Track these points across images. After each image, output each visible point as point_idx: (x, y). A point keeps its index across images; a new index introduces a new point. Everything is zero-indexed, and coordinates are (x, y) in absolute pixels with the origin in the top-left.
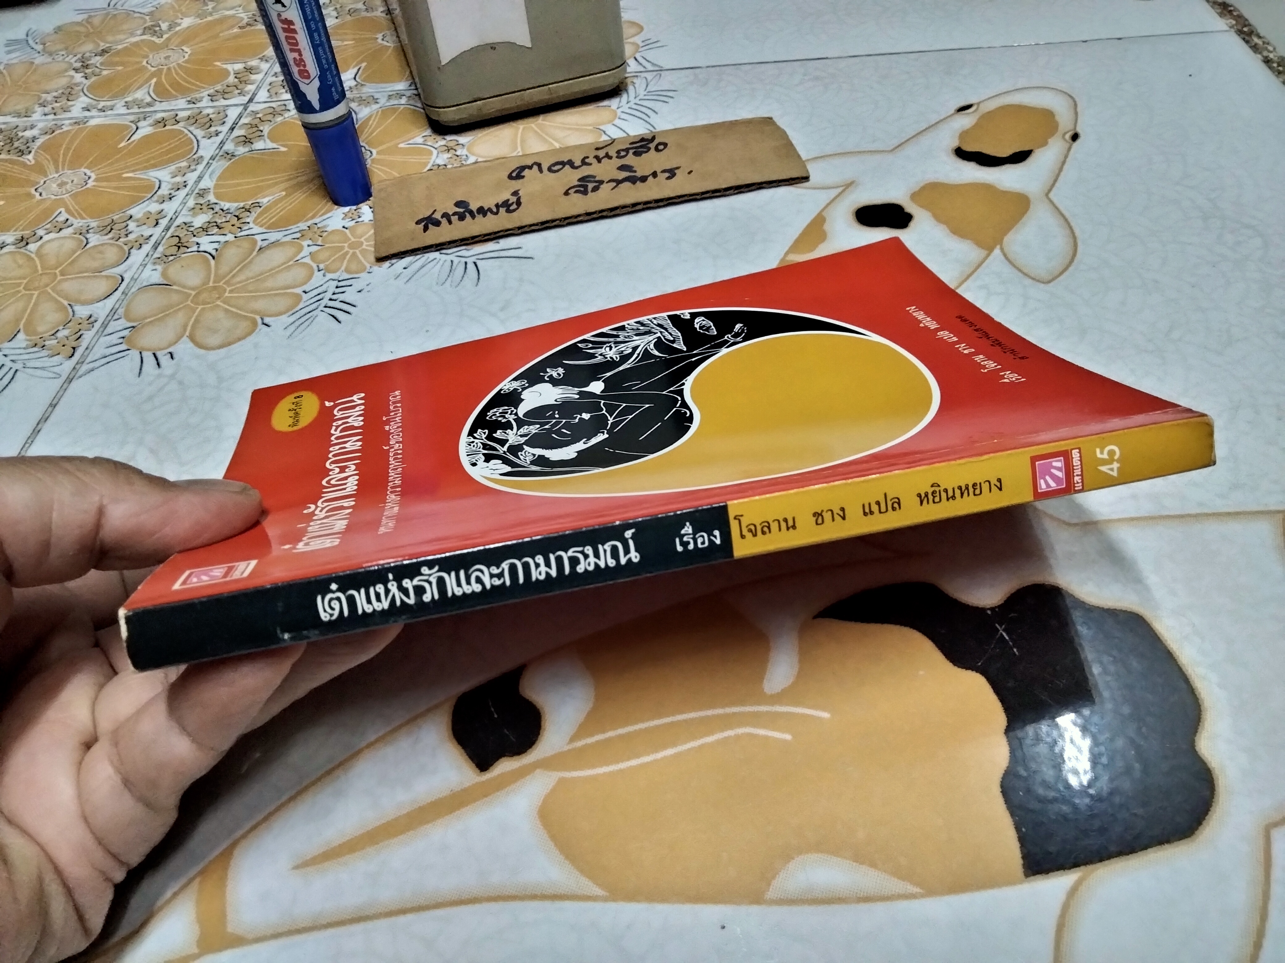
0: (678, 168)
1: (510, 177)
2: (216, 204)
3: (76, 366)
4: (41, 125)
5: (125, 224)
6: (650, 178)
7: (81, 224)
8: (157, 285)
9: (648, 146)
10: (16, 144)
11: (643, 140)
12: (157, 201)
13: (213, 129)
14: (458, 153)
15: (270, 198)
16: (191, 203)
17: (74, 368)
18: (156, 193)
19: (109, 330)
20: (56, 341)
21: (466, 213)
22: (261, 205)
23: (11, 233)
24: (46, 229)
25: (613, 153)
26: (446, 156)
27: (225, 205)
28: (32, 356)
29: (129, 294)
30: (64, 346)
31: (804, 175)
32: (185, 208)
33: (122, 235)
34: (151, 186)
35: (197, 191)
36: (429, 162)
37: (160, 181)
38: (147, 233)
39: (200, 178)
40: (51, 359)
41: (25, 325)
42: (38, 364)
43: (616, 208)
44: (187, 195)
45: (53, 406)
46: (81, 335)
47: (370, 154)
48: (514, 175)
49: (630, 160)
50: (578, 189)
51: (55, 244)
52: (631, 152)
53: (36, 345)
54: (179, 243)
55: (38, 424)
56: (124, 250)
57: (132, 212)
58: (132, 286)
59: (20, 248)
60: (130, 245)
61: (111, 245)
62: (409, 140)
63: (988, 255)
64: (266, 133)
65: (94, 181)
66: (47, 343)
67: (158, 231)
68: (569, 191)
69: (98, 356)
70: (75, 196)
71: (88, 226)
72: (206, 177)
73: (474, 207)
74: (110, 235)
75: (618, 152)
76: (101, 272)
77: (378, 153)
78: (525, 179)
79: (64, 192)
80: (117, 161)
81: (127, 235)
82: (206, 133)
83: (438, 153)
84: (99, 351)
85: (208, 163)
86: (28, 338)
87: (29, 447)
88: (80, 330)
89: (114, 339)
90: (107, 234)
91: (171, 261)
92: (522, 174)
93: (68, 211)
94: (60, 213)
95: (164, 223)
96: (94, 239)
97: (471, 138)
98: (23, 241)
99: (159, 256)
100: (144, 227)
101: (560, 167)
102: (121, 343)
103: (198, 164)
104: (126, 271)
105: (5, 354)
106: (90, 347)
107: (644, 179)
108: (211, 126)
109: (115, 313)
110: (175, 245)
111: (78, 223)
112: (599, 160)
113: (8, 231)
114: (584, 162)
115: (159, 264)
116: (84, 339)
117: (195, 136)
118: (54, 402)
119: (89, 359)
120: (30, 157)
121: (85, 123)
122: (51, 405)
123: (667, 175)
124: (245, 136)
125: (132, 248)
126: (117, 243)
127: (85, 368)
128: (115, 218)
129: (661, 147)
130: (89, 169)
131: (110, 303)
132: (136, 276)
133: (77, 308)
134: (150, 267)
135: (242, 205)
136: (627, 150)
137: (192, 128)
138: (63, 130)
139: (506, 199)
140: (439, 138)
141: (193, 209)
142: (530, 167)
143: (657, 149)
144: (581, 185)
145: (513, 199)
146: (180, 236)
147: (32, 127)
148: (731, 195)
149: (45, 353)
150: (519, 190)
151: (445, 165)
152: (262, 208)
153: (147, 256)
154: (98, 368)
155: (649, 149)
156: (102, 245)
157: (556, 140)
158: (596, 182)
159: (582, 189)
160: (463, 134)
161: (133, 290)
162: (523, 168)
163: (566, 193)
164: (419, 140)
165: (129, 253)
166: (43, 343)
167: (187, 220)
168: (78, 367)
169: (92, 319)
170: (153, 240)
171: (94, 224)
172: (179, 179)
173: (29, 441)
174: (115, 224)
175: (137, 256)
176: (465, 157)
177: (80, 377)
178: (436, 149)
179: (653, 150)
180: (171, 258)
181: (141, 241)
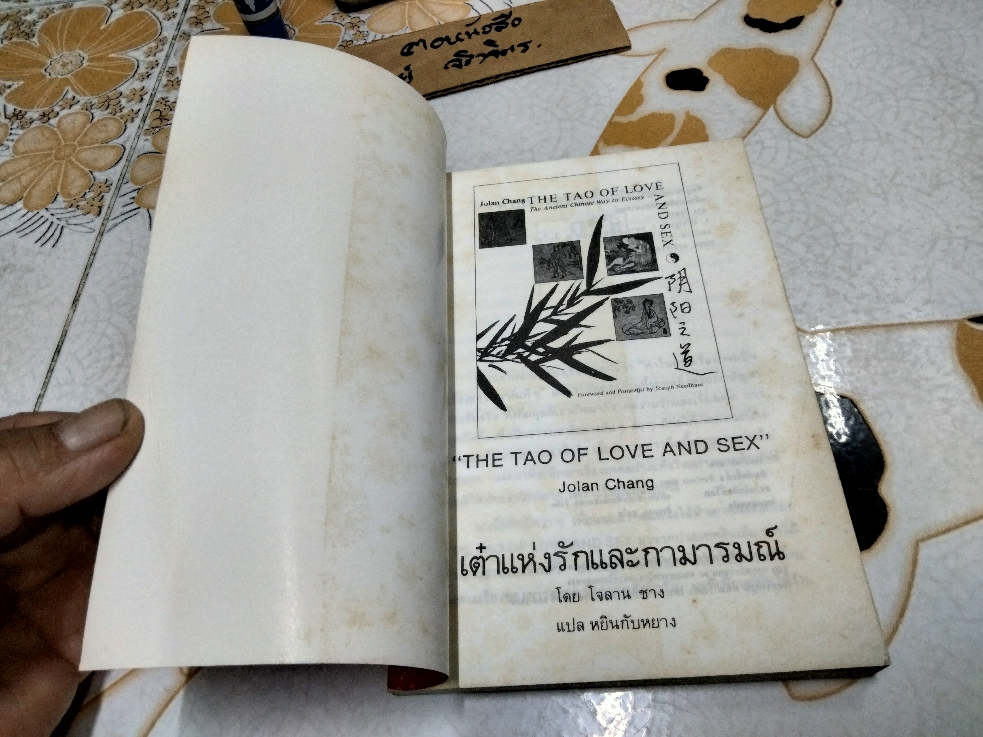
0: (530, 42)
1: (403, 53)
3: (104, 222)
4: (37, 9)
5: (117, 100)
6: (509, 51)
7: (85, 101)
8: (150, 153)
9: (507, 21)
10: (22, 28)
11: (502, 16)
12: (138, 79)
13: (170, 11)
14: (361, 29)
16: (164, 80)
17: (103, 224)
18: (136, 71)
19: (122, 192)
20: (85, 202)
23: (35, 110)
24: (61, 106)
25: (480, 30)
26: (352, 32)
28: (71, 214)
29: (132, 160)
30: (92, 206)
31: (628, 45)
32: (161, 85)
33: (118, 110)
34: (131, 66)
35: (167, 69)
36: (339, 39)
37: (138, 61)
38: (136, 108)
39: (167, 57)
40: (85, 217)
41: (62, 188)
42: (77, 222)
43: (484, 80)
44: (160, 73)
45: (93, 254)
46: (103, 197)
47: (293, 32)
48: (405, 51)
49: (493, 35)
50: (455, 63)
51: (70, 119)
52: (494, 27)
53: (72, 205)
54: (160, 116)
55: (86, 269)
56: (121, 123)
57: (122, 89)
58: (133, 154)
59: (44, 123)
60: (125, 119)
61: (111, 118)
62: (323, 17)
63: (764, 114)
64: (212, 13)
65: (87, 61)
66: (80, 203)
67: (143, 106)
68: (448, 66)
69: (117, 214)
70: (75, 76)
71: (91, 102)
72: (172, 56)
74: (109, 110)
75: (484, 28)
76: (107, 143)
77: (300, 31)
78: (414, 54)
79: (67, 72)
80: (102, 42)
81: (121, 110)
82: (166, 14)
83: (345, 30)
84: (118, 210)
85: (171, 43)
86: (66, 200)
87: (83, 286)
88: (101, 192)
89: (127, 199)
90: (106, 110)
91: (158, 132)
92: (412, 50)
93: (74, 90)
94: (68, 91)
95: (147, 98)
96: (98, 114)
97: (369, 15)
98: (46, 117)
99: (148, 128)
100: (133, 102)
101: (440, 43)
102: (133, 203)
103: (163, 44)
104: (126, 141)
105: (52, 213)
106: (111, 207)
107: (504, 53)
108: (168, 8)
109: (123, 178)
110: (158, 118)
111: (83, 100)
112: (469, 35)
113: (33, 108)
114: (458, 39)
115: (149, 135)
116: (106, 200)
117: (157, 18)
118: (94, 251)
119: (112, 216)
120: (35, 39)
121: (70, 7)
122: (91, 254)
123: (522, 48)
124: (196, 17)
125: (126, 121)
126: (115, 117)
127: (110, 224)
128: (110, 94)
129: (516, 22)
130: (83, 51)
131: (119, 168)
132: (134, 145)
133: (96, 174)
134: (143, 138)
136: (490, 26)
137: (154, 11)
138: (55, 14)
139: (401, 73)
140: (345, 15)
141: (167, 85)
142: (417, 44)
143: (514, 25)
144: (457, 59)
145: (406, 73)
146: (161, 109)
147: (31, 11)
148: (571, 63)
149: (79, 212)
150: (410, 65)
151: (352, 41)
153: (139, 128)
154: (119, 223)
155: (507, 24)
156: (104, 119)
157: (436, 15)
158: (467, 56)
159: (458, 63)
160: (363, 11)
161: (134, 157)
162: (411, 45)
163: (446, 67)
164: (330, 18)
165: (126, 126)
166: (77, 204)
167: (164, 95)
168: (105, 223)
169: (108, 183)
170: (141, 114)
171: (95, 101)
172: (151, 59)
174: (110, 100)
175: (132, 128)
176: (366, 33)
177: (108, 231)
178: (343, 26)
179: (510, 25)
180: (157, 130)
181: (133, 116)
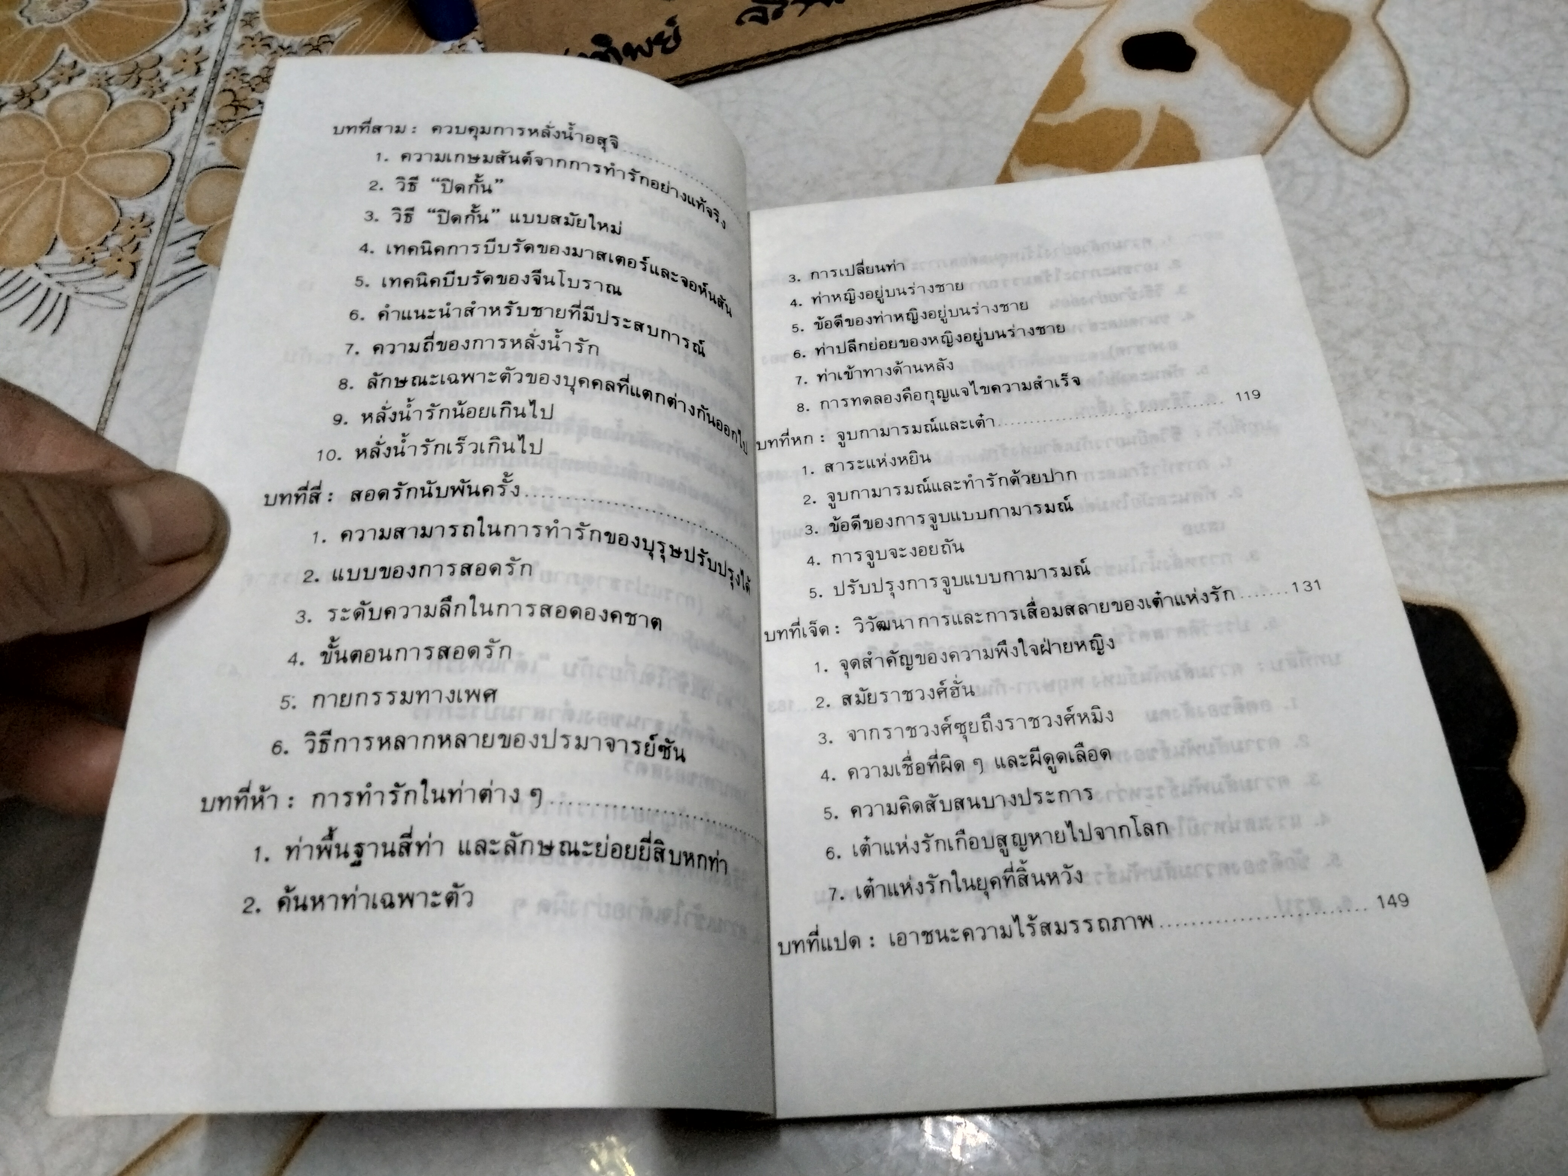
2: (271, 37)
3: (143, 290)
5: (155, 70)
7: (95, 70)
8: (219, 167)
12: (191, 33)
15: (344, 27)
16: (237, 36)
17: (141, 293)
18: (185, 19)
19: (173, 236)
20: (108, 253)
21: (610, 55)
22: (332, 39)
23: (6, 84)
24: (52, 78)
27: (284, 40)
28: (83, 276)
29: (187, 181)
30: (119, 260)
32: (232, 45)
33: (156, 88)
34: (175, 10)
35: (240, 17)
38: (189, 85)
40: (108, 281)
41: (63, 228)
42: (95, 288)
43: (807, 45)
44: (229, 23)
45: (127, 347)
46: (138, 244)
50: (754, 14)
51: (69, 103)
53: (83, 259)
54: (234, 101)
55: (114, 375)
56: (163, 112)
57: (161, 50)
58: (188, 169)
59: (24, 109)
60: (170, 104)
61: (145, 103)
63: (1294, 113)
66: (97, 256)
67: (202, 82)
68: (744, 19)
69: (166, 275)
70: (75, 23)
71: (106, 73)
73: (618, 43)
74: (140, 89)
76: (142, 146)
79: (60, 17)
81: (162, 89)
84: (166, 269)
86: (72, 249)
87: (111, 406)
88: (135, 236)
89: (182, 249)
90: (134, 87)
91: (231, 129)
93: (73, 49)
94: (63, 51)
95: (207, 67)
96: (121, 95)
98: (25, 98)
99: (212, 121)
100: (183, 75)
102: (192, 256)
104: (174, 146)
105: (49, 273)
106: (154, 262)
109: (174, 211)
110: (231, 105)
111: (92, 68)
113: (3, 80)
115: (216, 135)
116: (144, 250)
118: (128, 342)
119: (157, 281)
122: (124, 346)
125: (174, 109)
126: (151, 100)
127: (154, 293)
128: (139, 60)
131: (164, 195)
132: (189, 154)
133: (123, 203)
134: (204, 139)
135: (306, 39)
139: (660, 31)
141: (243, 45)
144: (759, 7)
145: (669, 32)
146: (235, 89)
149: (97, 272)
150: (675, 16)
152: (334, 45)
153: (197, 121)
154: (171, 293)
156: (133, 103)
158: (778, 2)
159: (760, 14)
161: (191, 175)
163: (739, 22)
165: (172, 118)
166: (92, 257)
167: (239, 63)
168: (145, 291)
169: (147, 220)
170: (199, 96)
171: (114, 70)
173: (110, 398)
174: (142, 70)
175: (185, 122)
177: (152, 306)
180: (230, 125)
181: (184, 98)
